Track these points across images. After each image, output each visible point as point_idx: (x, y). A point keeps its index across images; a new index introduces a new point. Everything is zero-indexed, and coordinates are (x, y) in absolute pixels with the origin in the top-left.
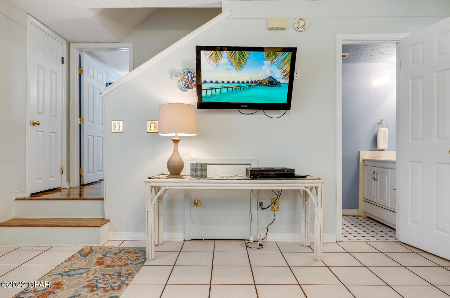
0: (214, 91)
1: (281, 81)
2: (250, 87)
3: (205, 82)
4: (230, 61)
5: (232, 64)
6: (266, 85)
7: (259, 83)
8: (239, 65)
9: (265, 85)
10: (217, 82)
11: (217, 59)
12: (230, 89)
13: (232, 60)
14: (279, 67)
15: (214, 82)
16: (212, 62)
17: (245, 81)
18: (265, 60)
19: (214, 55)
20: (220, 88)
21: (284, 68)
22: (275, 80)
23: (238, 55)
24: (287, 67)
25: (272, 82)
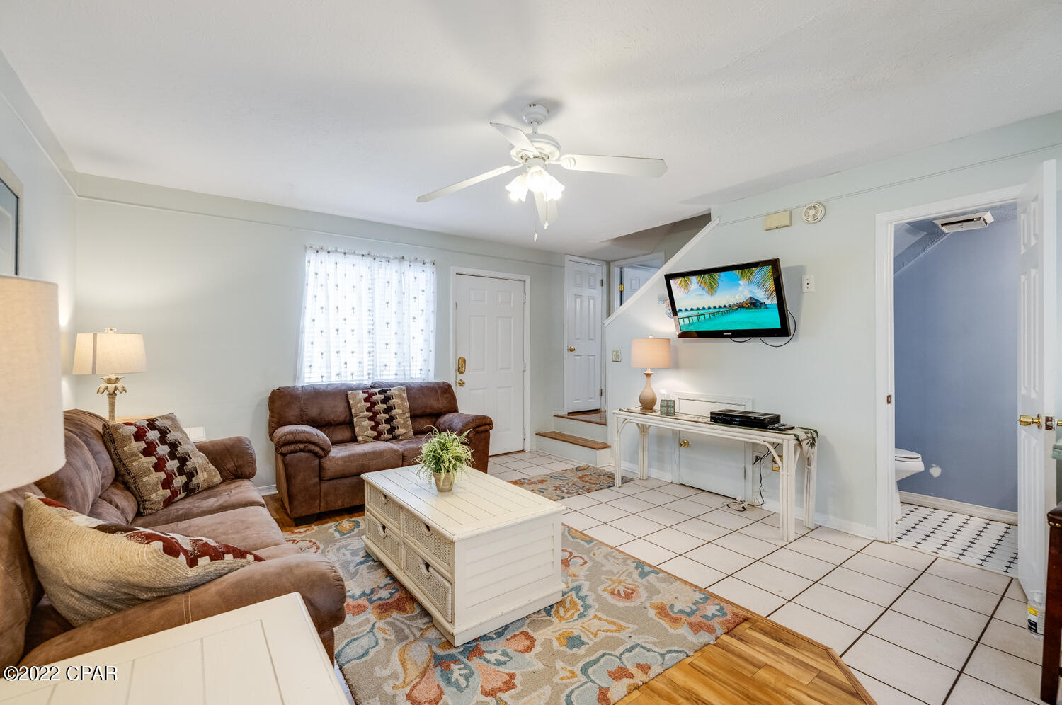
0: (691, 318)
1: (767, 302)
2: (729, 312)
3: (680, 310)
4: (700, 286)
5: (703, 289)
6: (749, 308)
7: (740, 306)
8: (712, 289)
9: (747, 308)
10: (692, 310)
11: (687, 286)
12: (707, 316)
13: (703, 284)
14: (759, 285)
15: (689, 309)
16: (683, 290)
17: (722, 306)
18: (740, 280)
19: (683, 282)
20: (697, 316)
21: (767, 285)
22: (758, 301)
23: (707, 278)
24: (770, 284)
25: (754, 304)
